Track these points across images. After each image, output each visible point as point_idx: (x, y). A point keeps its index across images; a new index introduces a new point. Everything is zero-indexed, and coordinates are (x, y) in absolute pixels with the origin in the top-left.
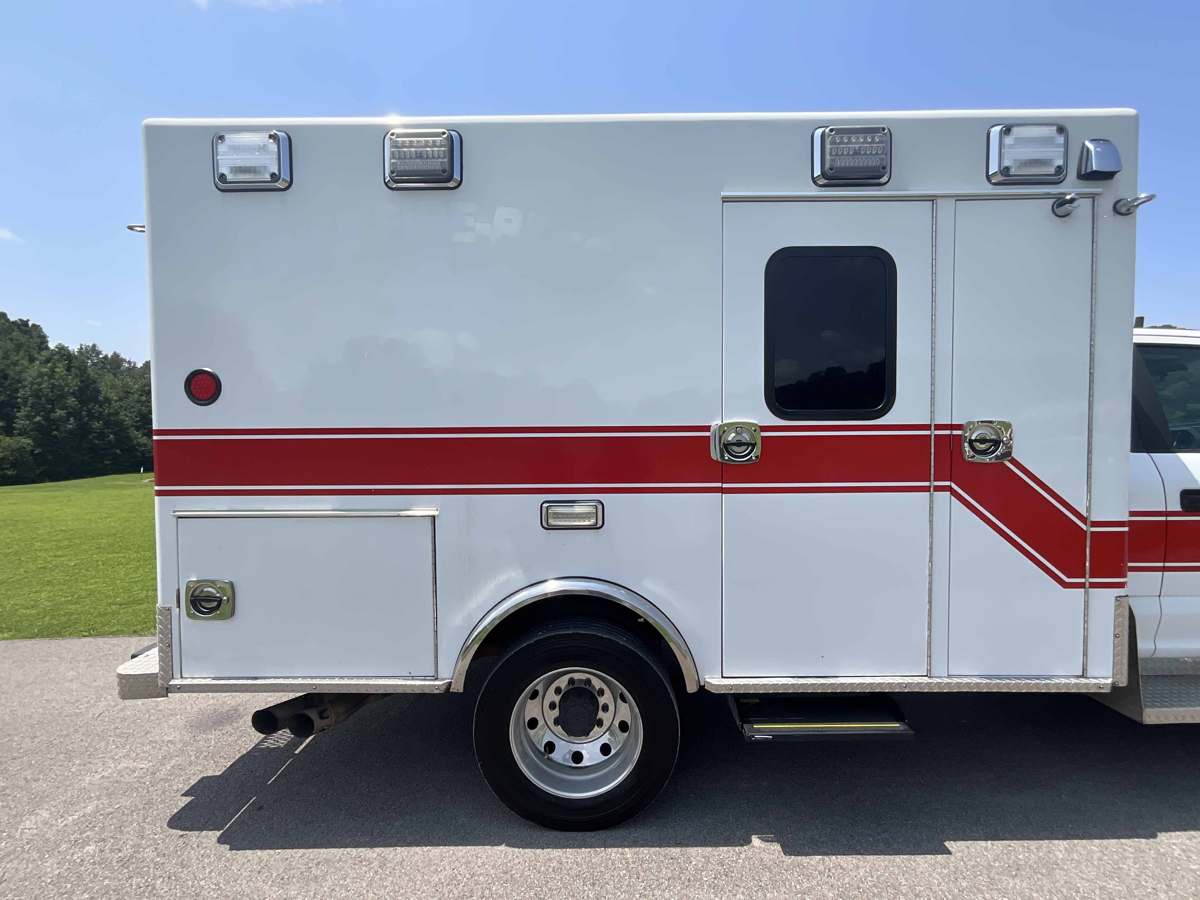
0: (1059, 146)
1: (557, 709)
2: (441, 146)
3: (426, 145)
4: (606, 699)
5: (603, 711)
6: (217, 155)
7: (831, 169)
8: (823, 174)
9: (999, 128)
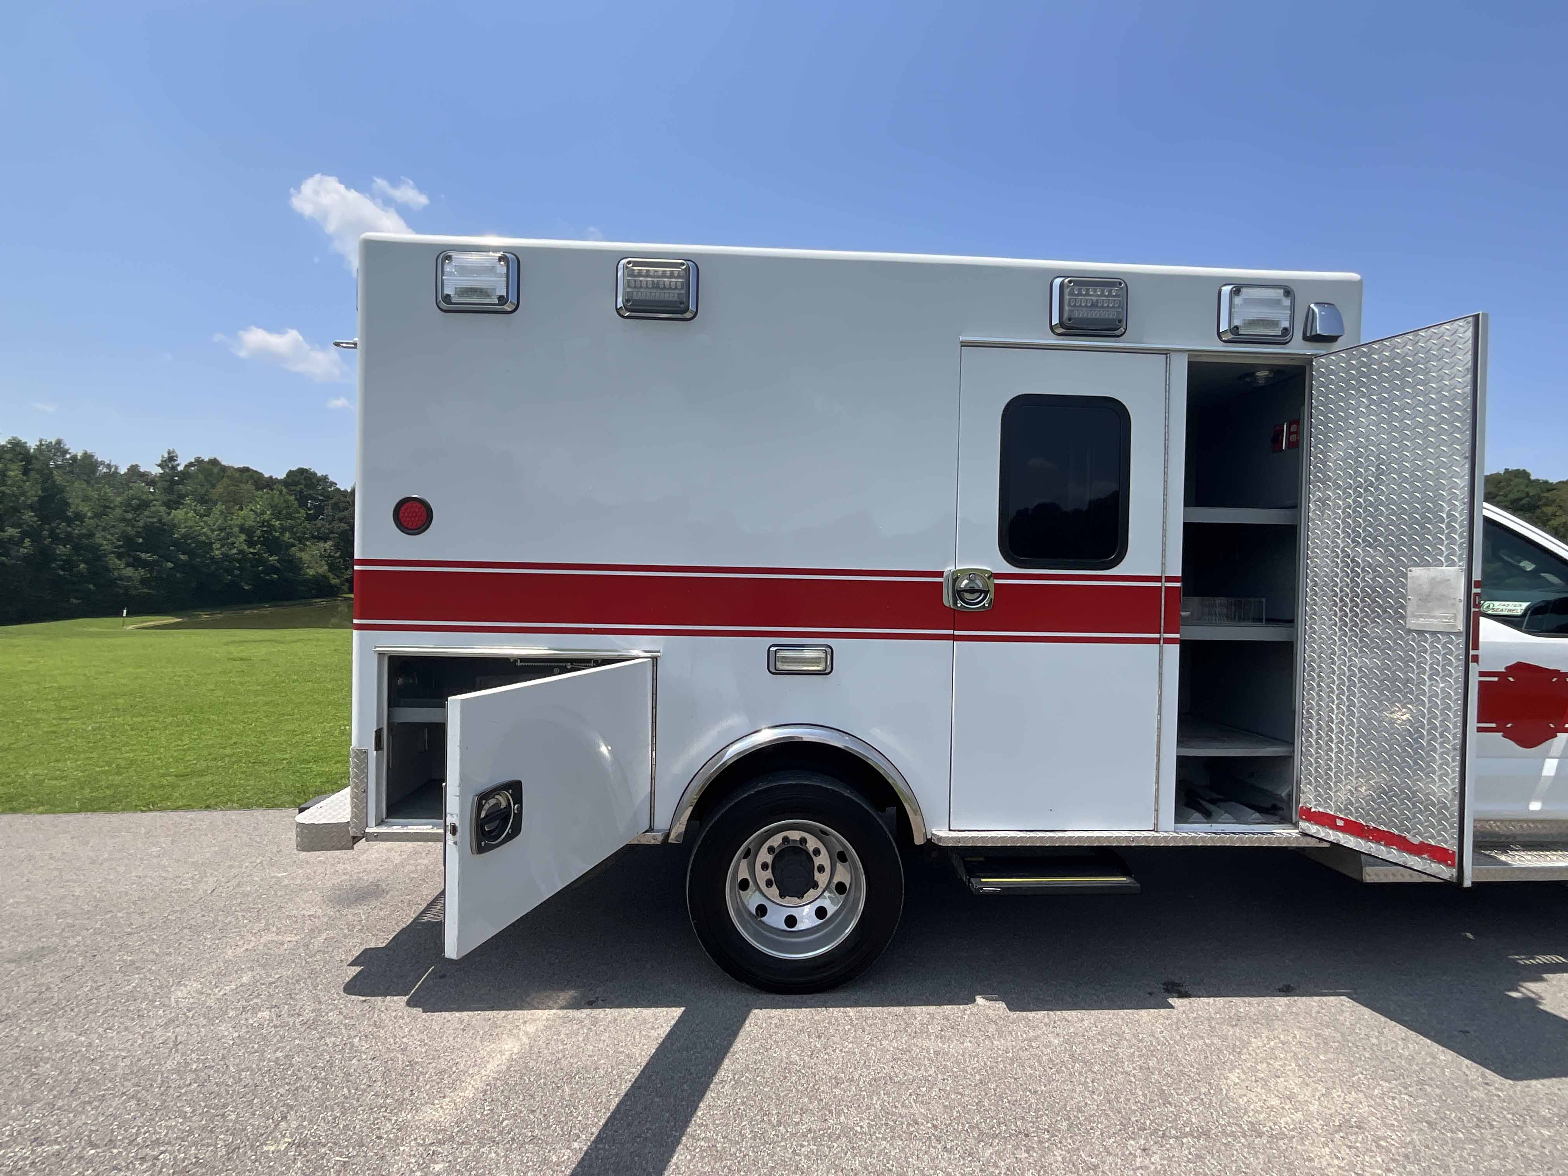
0: (1285, 307)
1: (770, 870)
2: (679, 277)
3: (664, 275)
4: (823, 859)
5: (820, 872)
6: (443, 275)
7: (1070, 319)
8: (1061, 324)
9: (1229, 288)
